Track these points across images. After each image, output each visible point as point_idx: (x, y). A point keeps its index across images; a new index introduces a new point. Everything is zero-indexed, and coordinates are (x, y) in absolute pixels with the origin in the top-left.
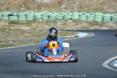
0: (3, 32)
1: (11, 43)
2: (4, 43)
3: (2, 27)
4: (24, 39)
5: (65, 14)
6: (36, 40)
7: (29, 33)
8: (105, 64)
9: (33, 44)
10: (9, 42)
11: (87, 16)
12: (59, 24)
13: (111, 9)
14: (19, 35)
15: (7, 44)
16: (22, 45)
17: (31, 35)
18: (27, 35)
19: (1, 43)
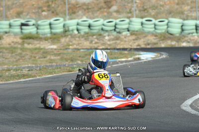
0: (12, 53)
1: (25, 72)
2: (13, 72)
3: (9, 44)
4: (48, 64)
5: (118, 21)
6: (68, 67)
7: (55, 55)
8: (186, 106)
9: (63, 74)
10: (21, 70)
11: (155, 25)
12: (107, 38)
13: (195, 11)
14: (39, 58)
15: (19, 74)
16: (45, 75)
17: (59, 57)
18: (52, 58)
19: (9, 72)
